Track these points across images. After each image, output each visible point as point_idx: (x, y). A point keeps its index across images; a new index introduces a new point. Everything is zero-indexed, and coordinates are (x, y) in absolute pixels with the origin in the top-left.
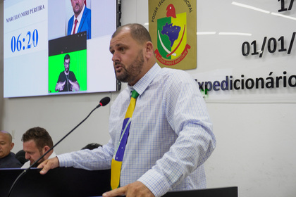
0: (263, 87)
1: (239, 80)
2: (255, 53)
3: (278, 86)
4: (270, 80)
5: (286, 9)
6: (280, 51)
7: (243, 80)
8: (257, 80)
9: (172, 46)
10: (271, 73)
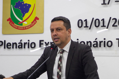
2: (86, 26)
3: (100, 46)
4: (95, 43)
5: (106, 4)
6: (102, 26)
7: (78, 42)
8: (87, 42)
9: (23, 16)
10: (96, 39)
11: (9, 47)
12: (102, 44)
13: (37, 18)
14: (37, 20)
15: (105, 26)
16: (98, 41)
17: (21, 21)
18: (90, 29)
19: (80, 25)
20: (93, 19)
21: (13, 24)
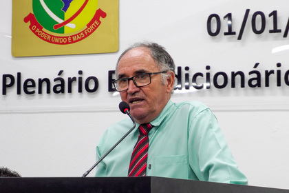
0: (243, 86)
1: (201, 75)
2: (230, 32)
4: (255, 76)
6: (271, 32)
7: (208, 75)
8: (234, 75)
10: (256, 65)
11: (30, 90)
12: (273, 77)
13: (100, 14)
14: (101, 19)
15: (280, 31)
16: (262, 70)
17: (60, 21)
18: (240, 38)
19: (214, 30)
20: (248, 11)
21: (41, 29)
